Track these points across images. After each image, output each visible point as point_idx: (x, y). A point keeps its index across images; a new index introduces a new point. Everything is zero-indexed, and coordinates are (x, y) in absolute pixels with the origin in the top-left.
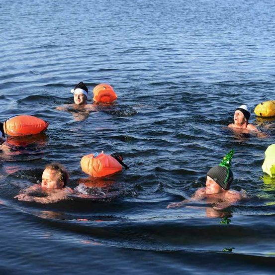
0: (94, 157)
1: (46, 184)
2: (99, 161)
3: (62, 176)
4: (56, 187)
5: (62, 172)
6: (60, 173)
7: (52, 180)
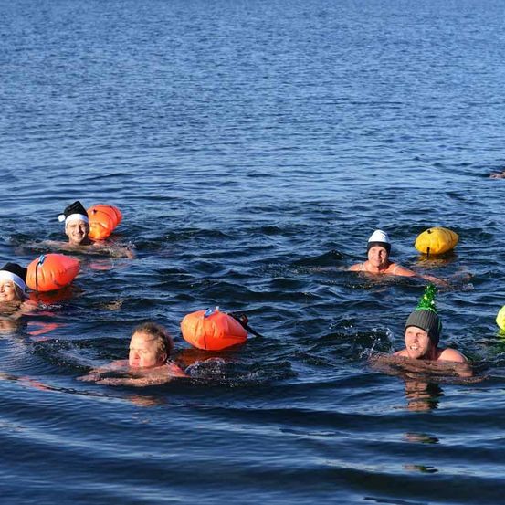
0: (205, 316)
1: (137, 357)
2: (214, 324)
3: (165, 343)
4: (153, 362)
5: (163, 336)
6: (160, 339)
7: (148, 349)
